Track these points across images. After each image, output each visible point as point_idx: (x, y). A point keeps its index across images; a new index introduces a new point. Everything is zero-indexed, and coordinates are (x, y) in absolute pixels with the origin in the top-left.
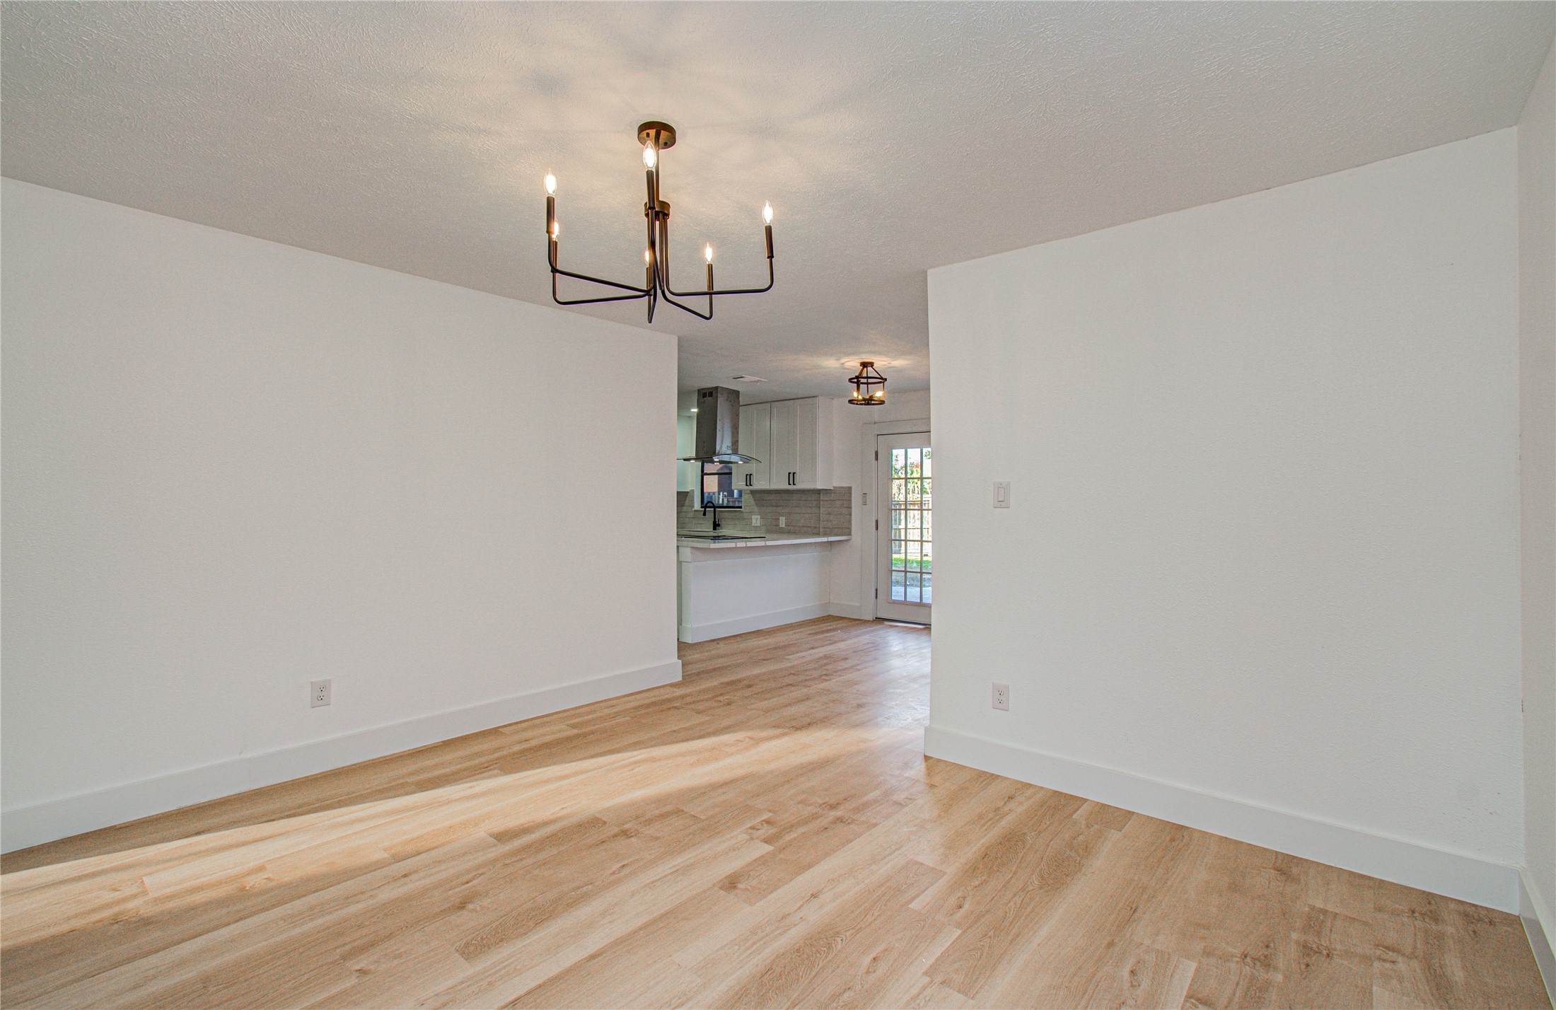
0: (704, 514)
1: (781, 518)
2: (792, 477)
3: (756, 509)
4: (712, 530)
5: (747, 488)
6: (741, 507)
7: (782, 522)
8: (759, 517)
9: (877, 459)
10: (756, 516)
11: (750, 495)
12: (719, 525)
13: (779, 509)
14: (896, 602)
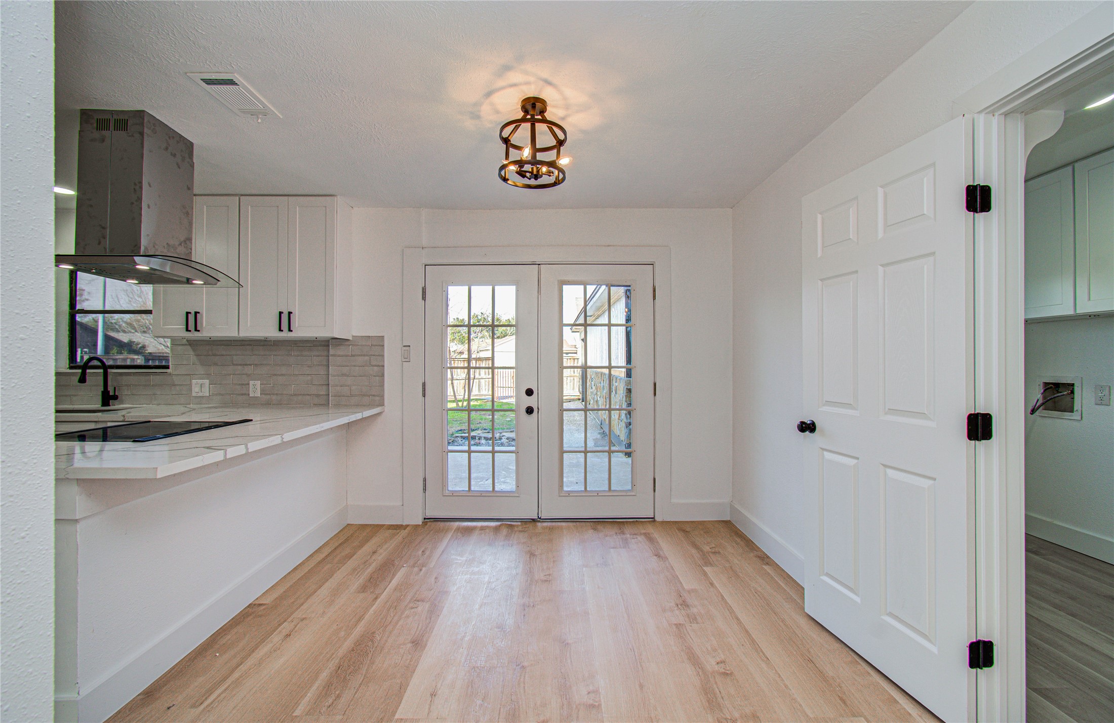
0: (83, 380)
1: (251, 383)
2: (285, 320)
3: (201, 370)
4: (98, 406)
5: (188, 334)
6: (168, 367)
7: (255, 388)
8: (207, 382)
9: (424, 298)
10: (200, 381)
11: (189, 347)
12: (115, 397)
13: (249, 370)
14: (454, 494)
